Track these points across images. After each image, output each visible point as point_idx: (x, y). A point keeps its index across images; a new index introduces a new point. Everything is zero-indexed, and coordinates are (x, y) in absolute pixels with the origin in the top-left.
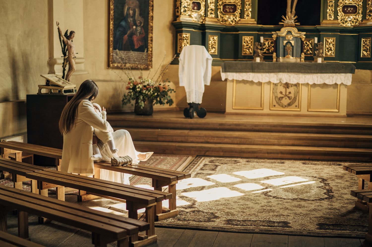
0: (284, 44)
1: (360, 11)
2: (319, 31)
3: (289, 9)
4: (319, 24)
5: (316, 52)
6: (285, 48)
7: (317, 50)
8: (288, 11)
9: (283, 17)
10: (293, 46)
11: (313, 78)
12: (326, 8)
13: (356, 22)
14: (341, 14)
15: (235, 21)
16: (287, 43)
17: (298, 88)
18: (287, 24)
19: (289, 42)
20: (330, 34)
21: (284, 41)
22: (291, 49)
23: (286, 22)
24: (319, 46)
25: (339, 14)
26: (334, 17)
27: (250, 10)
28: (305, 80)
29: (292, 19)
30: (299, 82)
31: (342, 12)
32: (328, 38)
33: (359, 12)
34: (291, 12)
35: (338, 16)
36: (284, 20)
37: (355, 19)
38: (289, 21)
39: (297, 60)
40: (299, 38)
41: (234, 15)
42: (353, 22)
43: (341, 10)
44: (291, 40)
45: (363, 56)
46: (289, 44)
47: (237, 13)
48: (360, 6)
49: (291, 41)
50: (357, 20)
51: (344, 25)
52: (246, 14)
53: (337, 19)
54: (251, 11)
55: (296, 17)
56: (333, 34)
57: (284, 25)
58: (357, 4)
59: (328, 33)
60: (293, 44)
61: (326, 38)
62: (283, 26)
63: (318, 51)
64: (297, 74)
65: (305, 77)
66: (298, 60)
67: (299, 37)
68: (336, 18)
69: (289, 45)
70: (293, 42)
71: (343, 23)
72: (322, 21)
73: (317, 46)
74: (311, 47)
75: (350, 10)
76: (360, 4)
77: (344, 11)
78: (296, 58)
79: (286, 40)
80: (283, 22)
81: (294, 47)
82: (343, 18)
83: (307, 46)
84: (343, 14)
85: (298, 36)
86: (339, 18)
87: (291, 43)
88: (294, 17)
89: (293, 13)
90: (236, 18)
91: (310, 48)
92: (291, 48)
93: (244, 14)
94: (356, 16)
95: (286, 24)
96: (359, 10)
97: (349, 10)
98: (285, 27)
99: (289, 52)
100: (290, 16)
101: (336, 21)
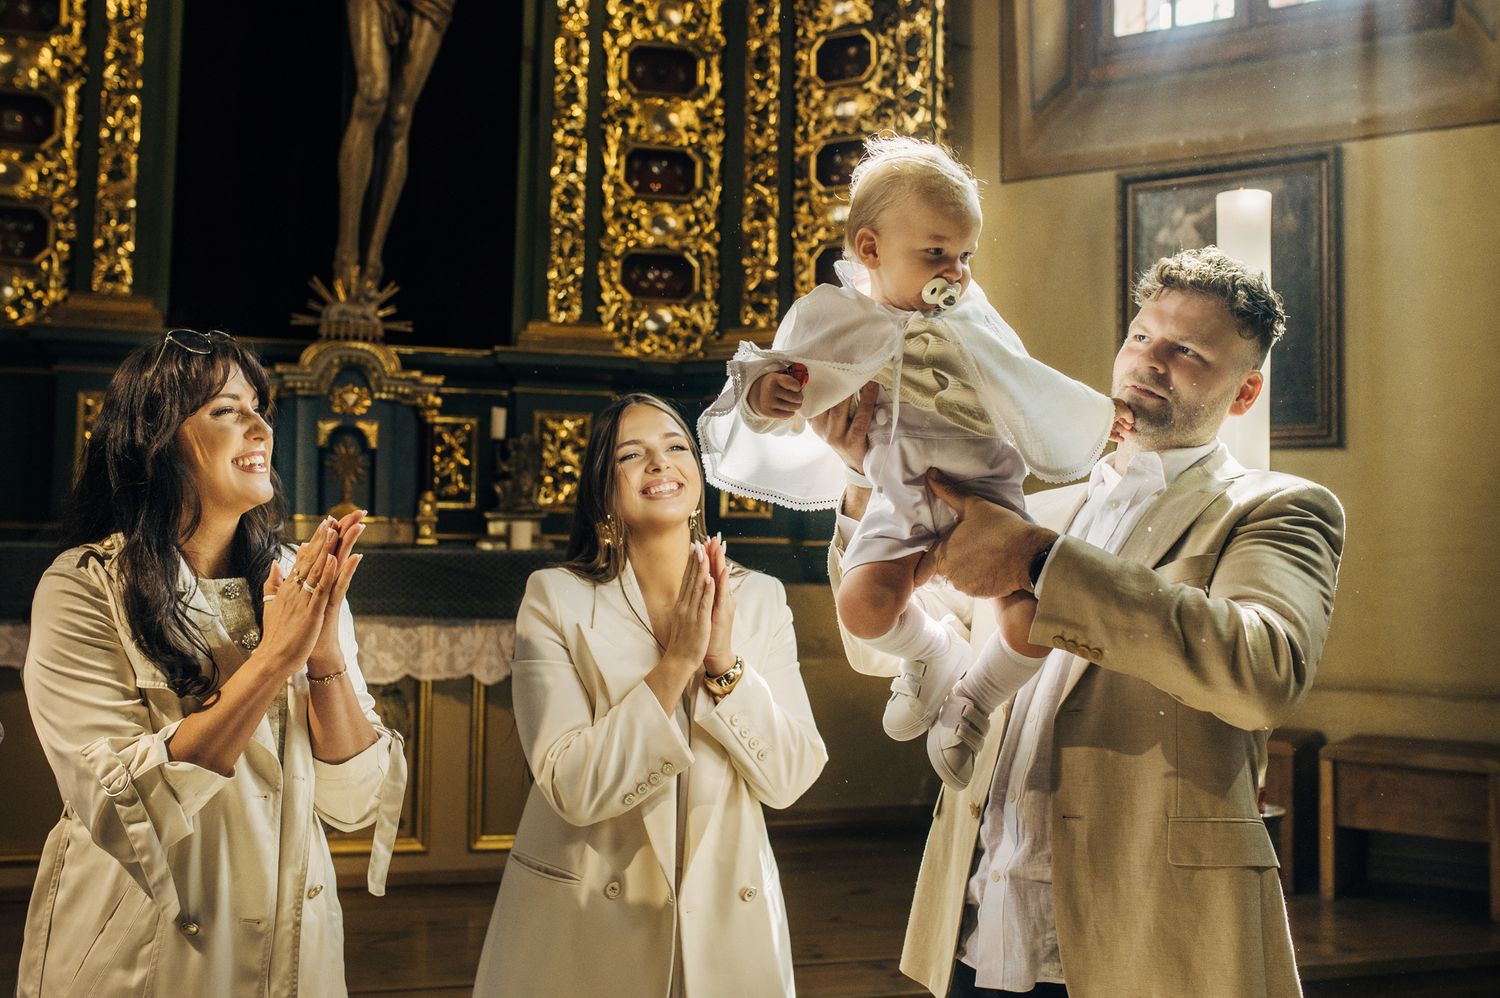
0: (322, 439)
1: (708, 288)
2: (507, 373)
3: (348, 250)
4: (507, 338)
5: (498, 489)
6: (327, 463)
7: (506, 476)
8: (345, 257)
9: (317, 284)
10: (372, 453)
11: (499, 645)
12: (540, 261)
13: (689, 341)
14: (619, 297)
15: (38, 303)
16: (335, 435)
17: (411, 706)
18: (338, 323)
19: (348, 430)
20: (565, 392)
21: (321, 425)
22: (360, 470)
23: (333, 312)
24: (513, 454)
25: (606, 296)
26: (584, 307)
27: (130, 246)
28: (451, 658)
29: (370, 300)
30: (415, 675)
31: (620, 287)
32: (557, 415)
33: (702, 289)
34: (362, 262)
35: (602, 303)
36: (323, 303)
37: (683, 325)
38: (351, 309)
39: (397, 532)
40: (407, 406)
41: (32, 271)
42: (674, 338)
43: (615, 277)
44: (362, 417)
45: (730, 509)
46: (349, 439)
47: (49, 259)
48: (705, 258)
49: (362, 425)
50: (696, 328)
51: (632, 352)
52: (103, 267)
53: (598, 320)
54: (131, 256)
55: (391, 291)
56: (579, 393)
57: (324, 331)
58: (695, 252)
59: (555, 391)
60: (373, 443)
61: (545, 415)
62: (311, 335)
63: (508, 484)
64: (403, 626)
65: (454, 641)
66: (404, 534)
67: (407, 402)
68: (592, 316)
69: (347, 449)
70: (370, 429)
71: (626, 340)
72: (525, 327)
73: (505, 456)
74: (466, 462)
75: (659, 279)
76: (708, 253)
77: (626, 282)
78: (390, 522)
79: (331, 416)
80: (317, 314)
81: (379, 456)
82: (625, 317)
83: (442, 456)
84: (628, 297)
85: (403, 395)
86: (608, 313)
87: (361, 436)
88: (381, 288)
89: (370, 270)
90: (38, 287)
91: (461, 468)
92: (362, 460)
93: (90, 268)
94: (688, 308)
95: (334, 327)
96: (703, 281)
97: (651, 276)
98: (328, 338)
99: (348, 483)
100: (354, 281)
101: (591, 332)
